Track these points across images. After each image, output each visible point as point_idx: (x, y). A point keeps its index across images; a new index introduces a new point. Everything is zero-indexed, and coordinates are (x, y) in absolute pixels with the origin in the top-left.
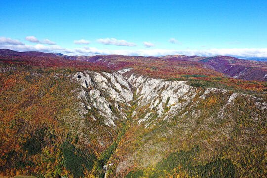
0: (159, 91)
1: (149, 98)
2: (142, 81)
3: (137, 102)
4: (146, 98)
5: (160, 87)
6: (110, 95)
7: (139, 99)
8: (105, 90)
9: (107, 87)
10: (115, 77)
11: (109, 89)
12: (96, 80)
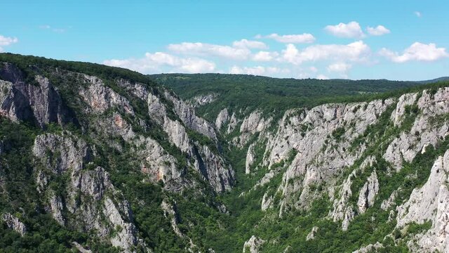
0: (357, 142)
1: (311, 176)
2: (260, 127)
3: (259, 194)
4: (300, 178)
5: (361, 128)
6: (144, 170)
7: (264, 181)
8: (119, 148)
9: (131, 134)
10: (163, 100)
11: (138, 144)
12: (86, 105)
